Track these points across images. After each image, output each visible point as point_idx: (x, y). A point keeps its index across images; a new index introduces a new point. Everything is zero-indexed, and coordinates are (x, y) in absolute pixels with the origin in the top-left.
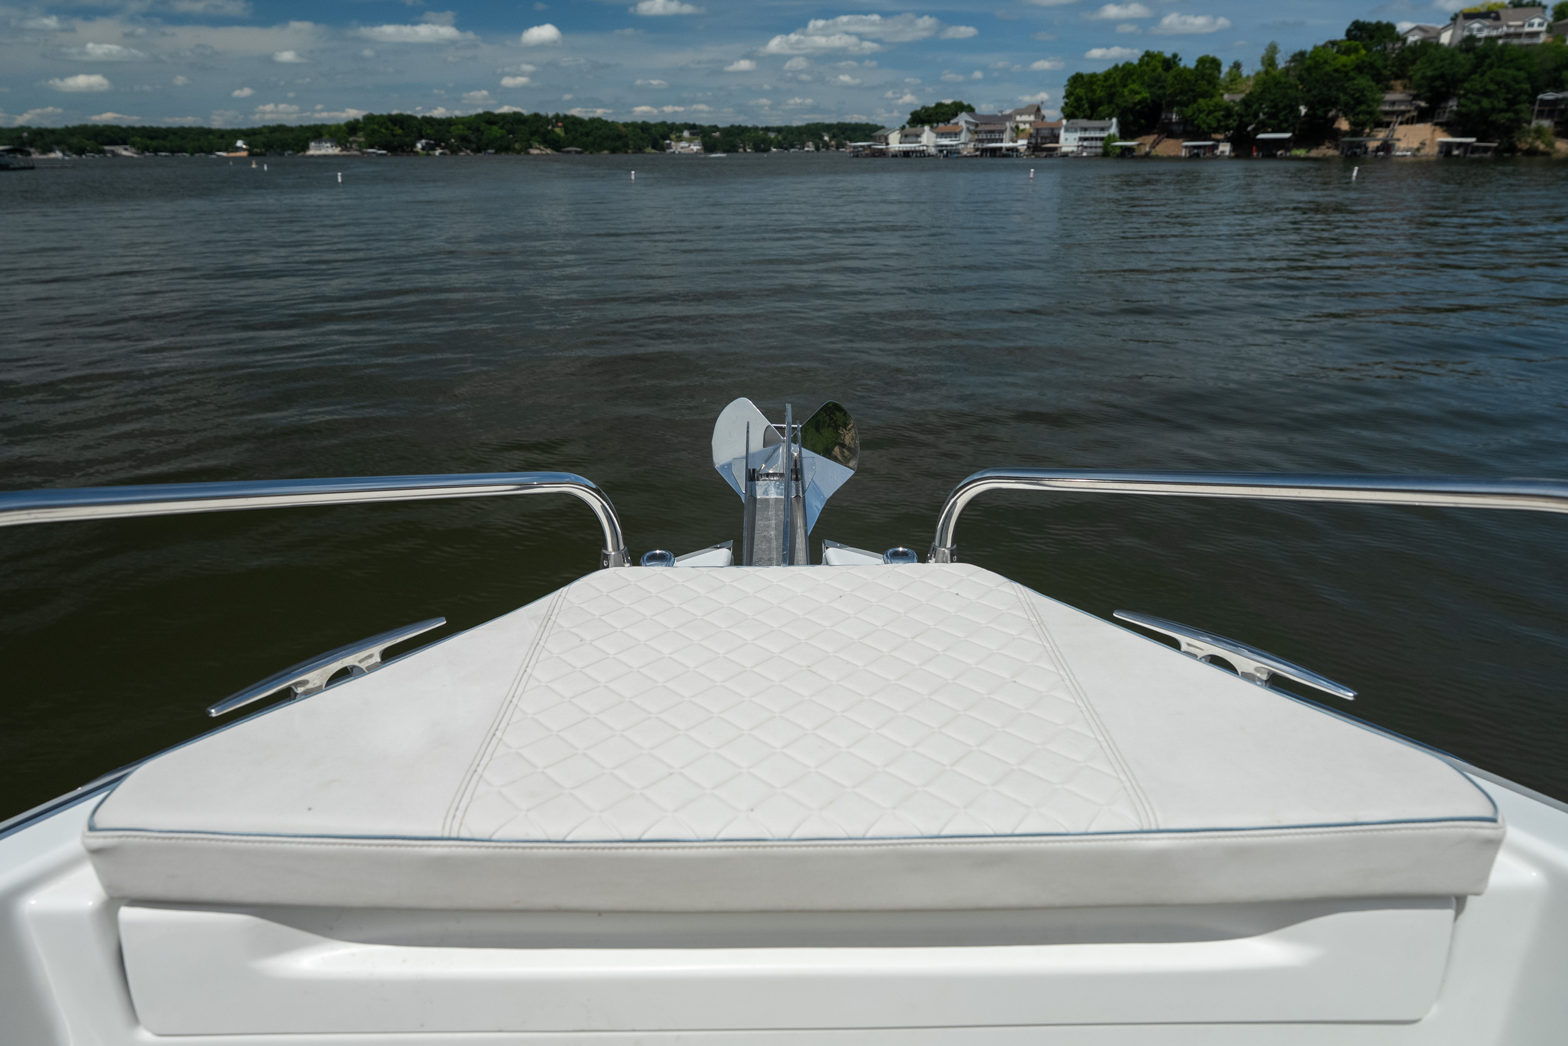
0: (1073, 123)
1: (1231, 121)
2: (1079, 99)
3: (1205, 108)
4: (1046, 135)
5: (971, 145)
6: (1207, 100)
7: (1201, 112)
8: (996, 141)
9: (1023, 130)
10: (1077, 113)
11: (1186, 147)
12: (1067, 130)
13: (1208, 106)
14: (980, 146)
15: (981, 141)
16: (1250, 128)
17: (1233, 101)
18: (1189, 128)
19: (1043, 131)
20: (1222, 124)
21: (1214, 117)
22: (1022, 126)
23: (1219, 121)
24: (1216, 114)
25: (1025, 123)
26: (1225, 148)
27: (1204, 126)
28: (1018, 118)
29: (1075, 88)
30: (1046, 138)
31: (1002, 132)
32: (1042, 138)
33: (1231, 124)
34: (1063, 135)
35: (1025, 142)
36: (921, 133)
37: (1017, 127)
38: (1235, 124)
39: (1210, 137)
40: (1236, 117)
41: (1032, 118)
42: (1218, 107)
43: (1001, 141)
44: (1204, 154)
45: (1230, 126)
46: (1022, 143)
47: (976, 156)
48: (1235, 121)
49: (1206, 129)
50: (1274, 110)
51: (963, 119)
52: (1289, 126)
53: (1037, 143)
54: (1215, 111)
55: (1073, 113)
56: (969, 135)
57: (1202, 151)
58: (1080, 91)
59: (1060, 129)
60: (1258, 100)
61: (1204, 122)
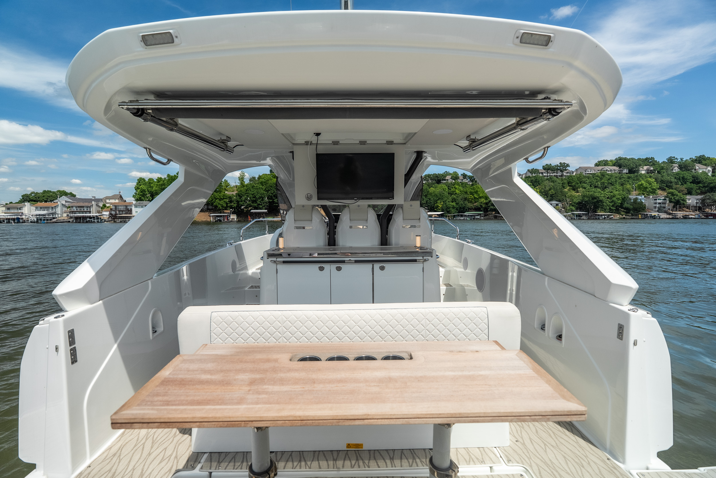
0: (139, 203)
1: (233, 204)
2: (143, 191)
3: (218, 197)
4: (123, 209)
5: (65, 215)
6: (218, 193)
7: (216, 199)
8: (86, 212)
9: (108, 207)
10: (142, 198)
11: (213, 216)
12: (136, 206)
13: (220, 197)
14: (72, 215)
15: (73, 212)
16: (243, 207)
17: (233, 195)
18: (210, 207)
19: (120, 207)
20: (228, 205)
21: (225, 202)
22: (108, 205)
23: (227, 204)
24: (225, 200)
25: (111, 203)
26: (234, 217)
27: (219, 206)
28: (108, 201)
29: (140, 185)
30: (122, 211)
31: (90, 207)
32: (119, 211)
33: (233, 205)
34: (134, 210)
35: (108, 213)
36: (22, 207)
37: (104, 206)
38: (235, 205)
39: (223, 211)
40: (235, 202)
41: (117, 201)
42: (225, 197)
43: (90, 212)
44: (224, 220)
45: (233, 206)
46: (106, 214)
47: (69, 222)
48: (234, 204)
49: (221, 208)
50: (254, 199)
51: (63, 200)
52: (263, 207)
53: (116, 214)
54: (224, 199)
55: (140, 198)
56: (65, 209)
57: (222, 219)
58: (143, 187)
59: (131, 206)
60: (245, 194)
61: (219, 204)
